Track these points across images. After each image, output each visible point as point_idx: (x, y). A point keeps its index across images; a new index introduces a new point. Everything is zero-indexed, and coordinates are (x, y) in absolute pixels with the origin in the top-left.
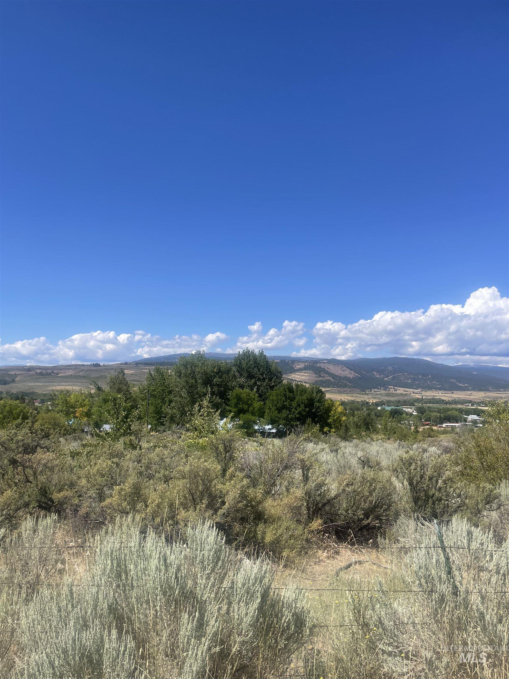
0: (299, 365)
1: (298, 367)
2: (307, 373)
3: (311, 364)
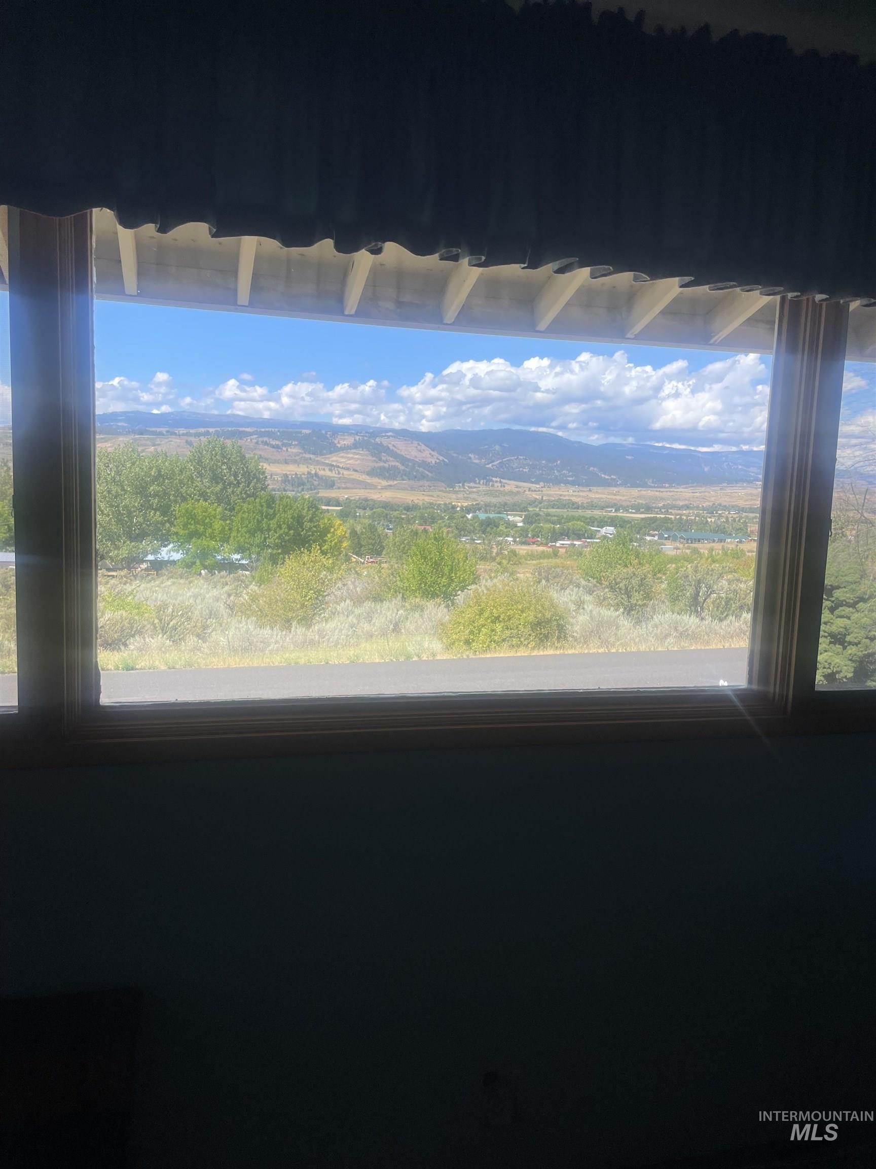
0: (344, 440)
1: (342, 443)
2: (359, 454)
3: (365, 438)
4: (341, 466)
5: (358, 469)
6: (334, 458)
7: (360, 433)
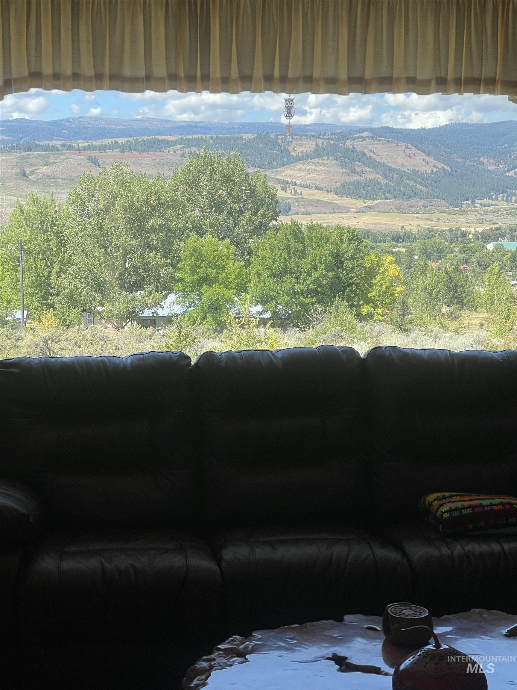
0: (301, 145)
1: (299, 150)
2: (323, 164)
3: (332, 142)
4: (298, 182)
5: (322, 186)
6: (288, 172)
7: (324, 135)
